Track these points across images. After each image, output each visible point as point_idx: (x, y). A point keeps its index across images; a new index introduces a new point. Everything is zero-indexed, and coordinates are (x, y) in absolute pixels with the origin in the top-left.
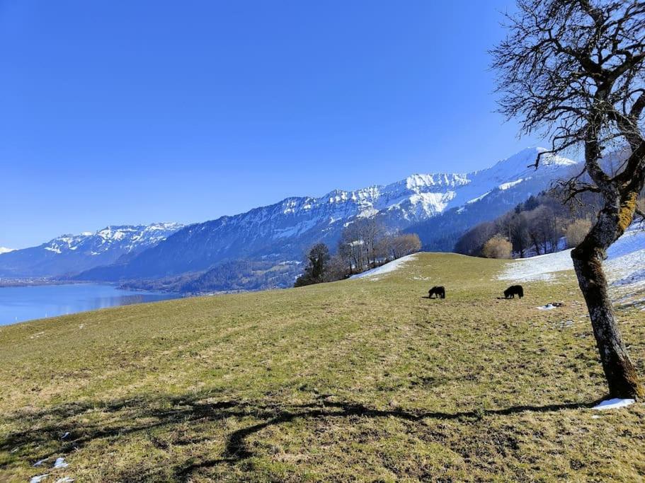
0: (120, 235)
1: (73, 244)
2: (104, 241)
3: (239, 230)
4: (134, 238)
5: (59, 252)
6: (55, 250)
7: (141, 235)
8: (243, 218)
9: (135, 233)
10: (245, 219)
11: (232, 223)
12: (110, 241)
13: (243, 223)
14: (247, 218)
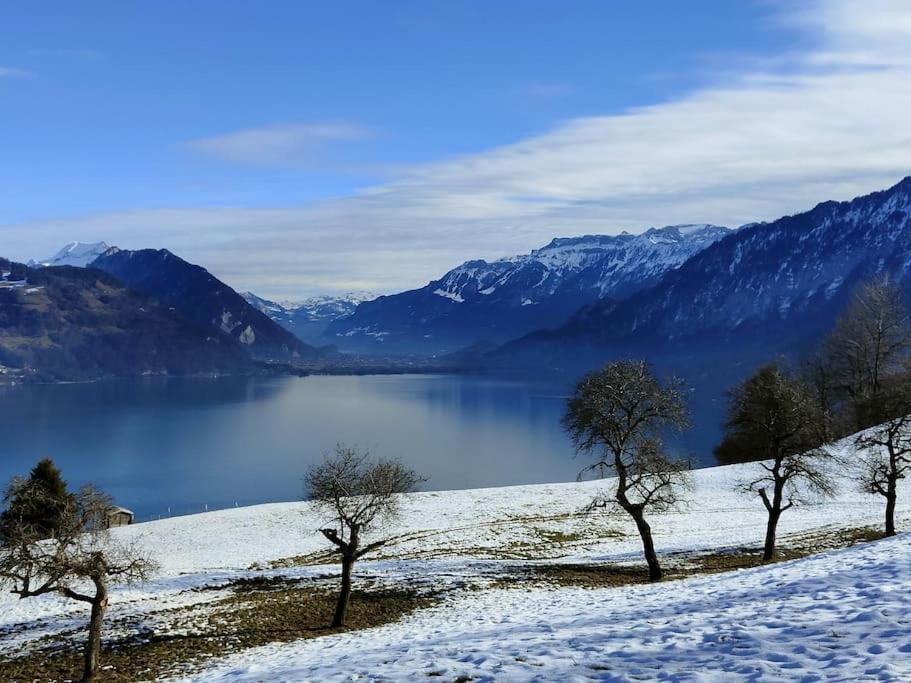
0: (579, 260)
1: (487, 284)
2: (546, 275)
3: (867, 236)
4: (611, 264)
5: (459, 299)
6: (453, 296)
7: (626, 259)
8: (878, 205)
9: (613, 253)
10: (886, 207)
11: (847, 219)
12: (559, 274)
13: (879, 219)
14: (890, 206)
